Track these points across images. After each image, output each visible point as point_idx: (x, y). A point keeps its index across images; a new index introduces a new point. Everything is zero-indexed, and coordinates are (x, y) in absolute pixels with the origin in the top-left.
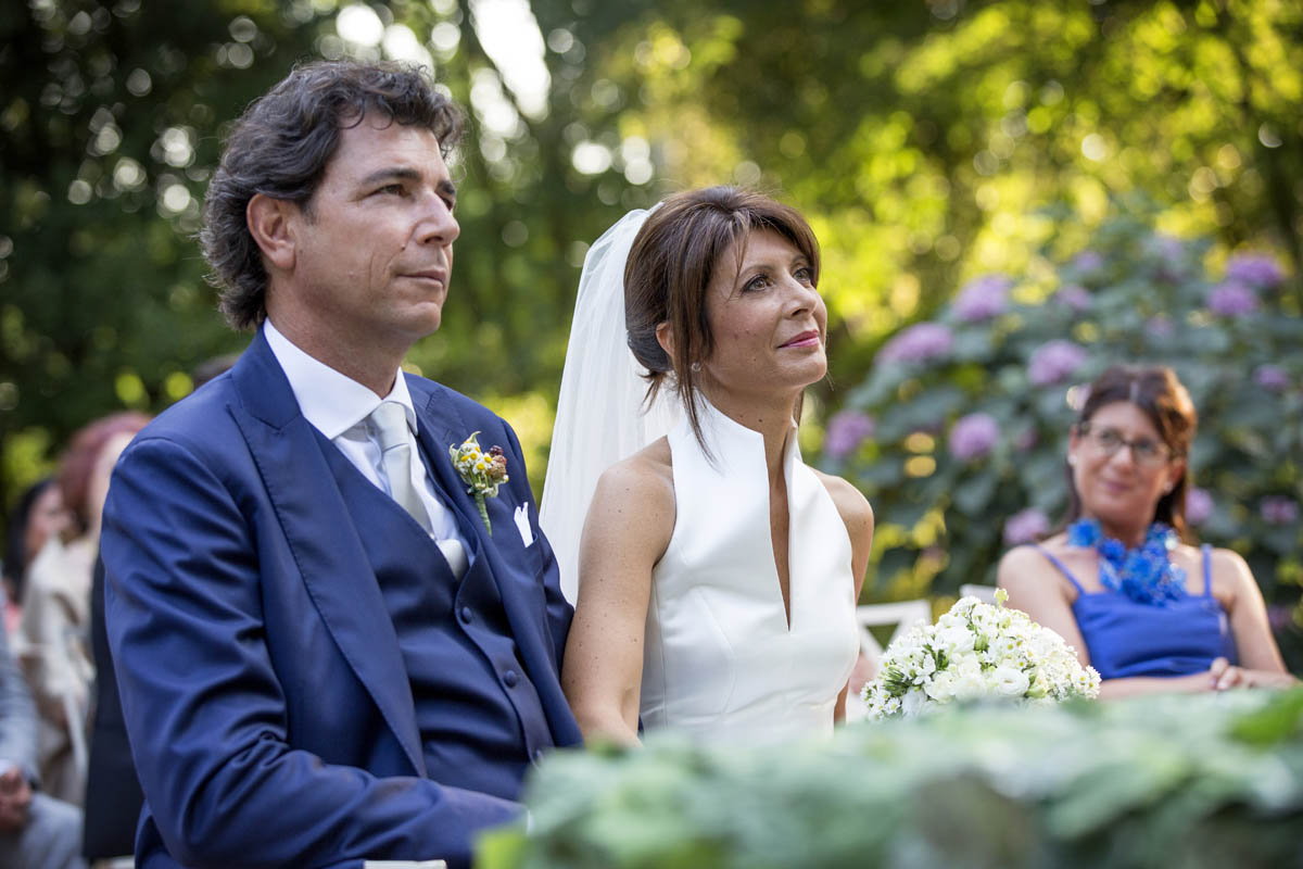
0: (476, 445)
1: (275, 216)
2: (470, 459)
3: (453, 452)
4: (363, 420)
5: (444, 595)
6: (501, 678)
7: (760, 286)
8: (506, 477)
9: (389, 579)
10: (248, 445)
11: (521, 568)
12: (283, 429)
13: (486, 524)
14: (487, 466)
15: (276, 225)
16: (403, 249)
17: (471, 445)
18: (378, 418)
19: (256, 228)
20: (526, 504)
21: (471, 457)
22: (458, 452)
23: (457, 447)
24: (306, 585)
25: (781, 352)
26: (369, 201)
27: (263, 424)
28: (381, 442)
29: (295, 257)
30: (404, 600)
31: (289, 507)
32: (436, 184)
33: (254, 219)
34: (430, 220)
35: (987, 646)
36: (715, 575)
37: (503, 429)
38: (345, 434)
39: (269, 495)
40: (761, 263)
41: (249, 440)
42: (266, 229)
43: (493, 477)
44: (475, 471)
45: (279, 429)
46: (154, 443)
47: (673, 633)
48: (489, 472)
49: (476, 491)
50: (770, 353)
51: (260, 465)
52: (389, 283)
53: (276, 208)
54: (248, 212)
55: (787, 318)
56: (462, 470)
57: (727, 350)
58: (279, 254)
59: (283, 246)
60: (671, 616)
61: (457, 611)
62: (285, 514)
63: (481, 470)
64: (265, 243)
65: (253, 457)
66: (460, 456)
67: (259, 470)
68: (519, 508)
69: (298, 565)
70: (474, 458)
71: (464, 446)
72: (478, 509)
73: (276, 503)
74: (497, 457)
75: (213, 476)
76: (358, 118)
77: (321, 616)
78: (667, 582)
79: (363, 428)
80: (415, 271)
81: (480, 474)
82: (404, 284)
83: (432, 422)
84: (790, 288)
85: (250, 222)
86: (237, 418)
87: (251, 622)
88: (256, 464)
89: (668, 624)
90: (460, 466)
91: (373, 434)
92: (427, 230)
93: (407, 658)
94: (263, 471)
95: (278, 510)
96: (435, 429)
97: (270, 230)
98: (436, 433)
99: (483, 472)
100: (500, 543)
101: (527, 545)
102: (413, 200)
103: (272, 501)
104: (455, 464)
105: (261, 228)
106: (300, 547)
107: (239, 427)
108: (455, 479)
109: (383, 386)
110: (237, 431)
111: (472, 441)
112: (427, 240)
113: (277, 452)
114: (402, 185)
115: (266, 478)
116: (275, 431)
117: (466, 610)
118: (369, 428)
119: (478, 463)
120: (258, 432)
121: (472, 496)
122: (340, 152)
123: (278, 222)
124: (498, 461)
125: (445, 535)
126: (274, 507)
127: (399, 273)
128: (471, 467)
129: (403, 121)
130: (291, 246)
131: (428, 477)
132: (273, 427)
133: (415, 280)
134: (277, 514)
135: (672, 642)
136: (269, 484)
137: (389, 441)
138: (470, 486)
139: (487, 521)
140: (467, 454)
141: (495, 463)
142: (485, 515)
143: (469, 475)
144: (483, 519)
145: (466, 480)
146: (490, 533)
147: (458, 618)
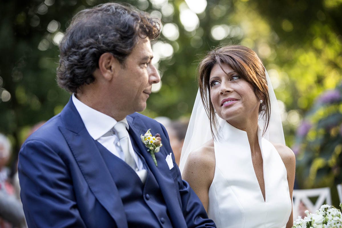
0: (150, 134)
2: (148, 139)
3: (142, 137)
5: (139, 190)
6: (159, 220)
8: (161, 145)
9: (120, 186)
10: (66, 140)
11: (168, 177)
12: (79, 134)
13: (154, 162)
14: (154, 141)
17: (148, 134)
20: (171, 154)
21: (148, 138)
23: (143, 135)
27: (72, 133)
28: (118, 136)
30: (125, 193)
31: (82, 162)
37: (161, 127)
39: (75, 158)
43: (157, 145)
44: (150, 143)
45: (77, 133)
46: (32, 142)
48: (155, 143)
49: (150, 150)
51: (71, 147)
56: (145, 143)
58: (108, 75)
59: (109, 73)
61: (144, 196)
62: (81, 164)
63: (152, 143)
65: (68, 145)
66: (145, 138)
67: (71, 149)
68: (168, 155)
69: (87, 182)
70: (149, 139)
71: (146, 135)
72: (152, 157)
73: (77, 161)
74: (157, 138)
75: (53, 152)
79: (111, 131)
81: (151, 144)
83: (135, 127)
86: (62, 131)
87: (73, 203)
88: (69, 147)
90: (145, 142)
93: (127, 215)
94: (72, 150)
95: (78, 163)
96: (135, 129)
98: (136, 131)
99: (153, 144)
100: (160, 169)
101: (170, 169)
103: (76, 160)
104: (143, 141)
106: (87, 175)
107: (63, 134)
108: (143, 147)
110: (62, 136)
111: (148, 133)
113: (76, 142)
115: (73, 152)
116: (76, 134)
117: (148, 195)
118: (113, 131)
119: (151, 140)
120: (70, 135)
121: (149, 152)
124: (158, 139)
126: (77, 162)
128: (148, 142)
130: (112, 73)
132: (75, 133)
134: (78, 165)
136: (74, 154)
137: (121, 136)
138: (148, 149)
139: (155, 161)
140: (147, 137)
141: (156, 140)
142: (155, 159)
143: (148, 145)
144: (154, 160)
145: (147, 147)
146: (157, 165)
147: (145, 198)
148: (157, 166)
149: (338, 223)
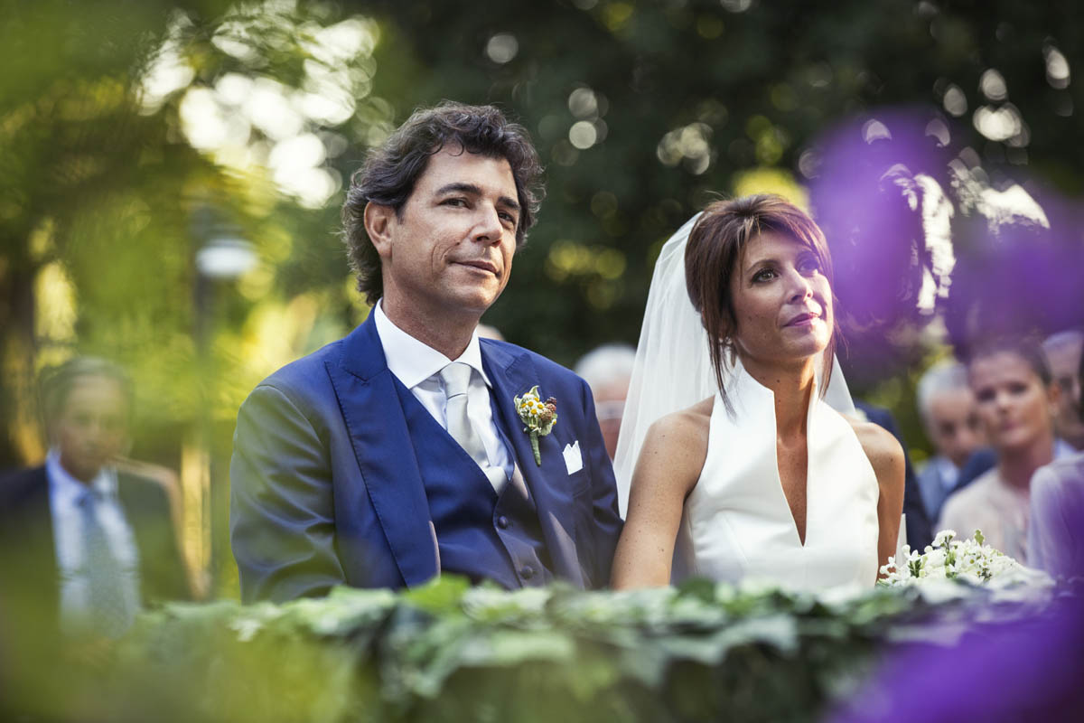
0: (536, 396)
1: (383, 217)
2: (527, 406)
3: (517, 401)
4: (434, 375)
5: (484, 505)
6: (518, 571)
7: (768, 277)
8: (554, 421)
9: (436, 493)
10: (336, 392)
11: (562, 489)
12: (370, 381)
13: (535, 456)
14: (539, 411)
15: (382, 227)
16: (458, 244)
17: (532, 396)
18: (445, 374)
19: (369, 227)
20: (576, 442)
21: (529, 405)
22: (521, 400)
23: (521, 397)
24: (369, 494)
25: (787, 330)
26: (440, 208)
27: (353, 377)
28: (446, 391)
29: (391, 249)
31: (362, 437)
32: (496, 199)
33: (368, 219)
34: (483, 224)
35: (954, 562)
36: (737, 502)
38: (420, 385)
39: (347, 428)
40: (768, 258)
41: (336, 389)
42: (375, 227)
43: (544, 421)
44: (530, 414)
45: (367, 380)
47: (703, 547)
48: (540, 417)
49: (530, 429)
50: (776, 330)
51: (344, 407)
52: (445, 268)
53: (383, 213)
54: (365, 214)
55: (788, 303)
56: (522, 414)
57: (747, 327)
58: (382, 246)
59: (384, 240)
60: (702, 533)
61: (494, 519)
62: (358, 442)
63: (535, 414)
64: (374, 237)
65: (340, 401)
66: (523, 402)
67: (342, 410)
68: (569, 445)
69: (364, 480)
70: (531, 405)
71: (525, 396)
72: (531, 443)
73: (353, 435)
74: (550, 406)
76: (438, 147)
77: (377, 517)
78: (698, 508)
79: (436, 381)
80: (464, 260)
82: (456, 270)
83: (510, 378)
84: (790, 279)
85: (365, 221)
86: (331, 372)
87: (320, 519)
88: (341, 405)
89: (698, 541)
90: (521, 411)
91: (442, 386)
92: (479, 231)
94: (345, 411)
95: (353, 439)
96: (510, 382)
97: (379, 228)
98: (507, 389)
99: (535, 416)
100: (547, 471)
101: (572, 473)
102: (476, 209)
103: (349, 433)
104: (518, 410)
105: (372, 226)
106: (367, 467)
107: (331, 379)
108: (512, 416)
109: (452, 350)
110: (329, 382)
111: (533, 393)
112: (479, 239)
113: (360, 397)
114: (466, 197)
115: (347, 416)
116: (363, 382)
117: (503, 520)
118: (437, 381)
119: (533, 409)
120: (346, 382)
121: (528, 434)
122: (426, 172)
123: (384, 223)
124: (550, 409)
125: (497, 462)
126: (350, 438)
127: (452, 261)
128: (528, 412)
129: (472, 150)
130: (389, 240)
131: (493, 419)
132: (362, 379)
133: (464, 267)
134: (352, 443)
135: (701, 555)
136: (349, 420)
137: (452, 391)
138: (526, 426)
139: (538, 453)
140: (527, 402)
141: (545, 410)
142: (537, 448)
143: (527, 418)
144: (534, 451)
145: (524, 421)
146: (539, 462)
147: (495, 524)
148: (539, 466)
149: (978, 558)
